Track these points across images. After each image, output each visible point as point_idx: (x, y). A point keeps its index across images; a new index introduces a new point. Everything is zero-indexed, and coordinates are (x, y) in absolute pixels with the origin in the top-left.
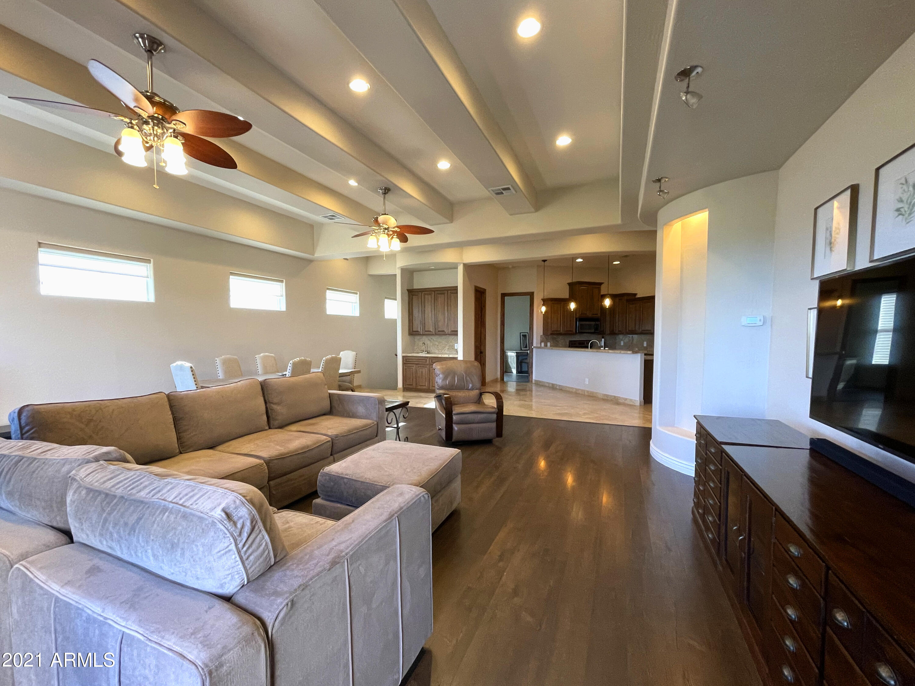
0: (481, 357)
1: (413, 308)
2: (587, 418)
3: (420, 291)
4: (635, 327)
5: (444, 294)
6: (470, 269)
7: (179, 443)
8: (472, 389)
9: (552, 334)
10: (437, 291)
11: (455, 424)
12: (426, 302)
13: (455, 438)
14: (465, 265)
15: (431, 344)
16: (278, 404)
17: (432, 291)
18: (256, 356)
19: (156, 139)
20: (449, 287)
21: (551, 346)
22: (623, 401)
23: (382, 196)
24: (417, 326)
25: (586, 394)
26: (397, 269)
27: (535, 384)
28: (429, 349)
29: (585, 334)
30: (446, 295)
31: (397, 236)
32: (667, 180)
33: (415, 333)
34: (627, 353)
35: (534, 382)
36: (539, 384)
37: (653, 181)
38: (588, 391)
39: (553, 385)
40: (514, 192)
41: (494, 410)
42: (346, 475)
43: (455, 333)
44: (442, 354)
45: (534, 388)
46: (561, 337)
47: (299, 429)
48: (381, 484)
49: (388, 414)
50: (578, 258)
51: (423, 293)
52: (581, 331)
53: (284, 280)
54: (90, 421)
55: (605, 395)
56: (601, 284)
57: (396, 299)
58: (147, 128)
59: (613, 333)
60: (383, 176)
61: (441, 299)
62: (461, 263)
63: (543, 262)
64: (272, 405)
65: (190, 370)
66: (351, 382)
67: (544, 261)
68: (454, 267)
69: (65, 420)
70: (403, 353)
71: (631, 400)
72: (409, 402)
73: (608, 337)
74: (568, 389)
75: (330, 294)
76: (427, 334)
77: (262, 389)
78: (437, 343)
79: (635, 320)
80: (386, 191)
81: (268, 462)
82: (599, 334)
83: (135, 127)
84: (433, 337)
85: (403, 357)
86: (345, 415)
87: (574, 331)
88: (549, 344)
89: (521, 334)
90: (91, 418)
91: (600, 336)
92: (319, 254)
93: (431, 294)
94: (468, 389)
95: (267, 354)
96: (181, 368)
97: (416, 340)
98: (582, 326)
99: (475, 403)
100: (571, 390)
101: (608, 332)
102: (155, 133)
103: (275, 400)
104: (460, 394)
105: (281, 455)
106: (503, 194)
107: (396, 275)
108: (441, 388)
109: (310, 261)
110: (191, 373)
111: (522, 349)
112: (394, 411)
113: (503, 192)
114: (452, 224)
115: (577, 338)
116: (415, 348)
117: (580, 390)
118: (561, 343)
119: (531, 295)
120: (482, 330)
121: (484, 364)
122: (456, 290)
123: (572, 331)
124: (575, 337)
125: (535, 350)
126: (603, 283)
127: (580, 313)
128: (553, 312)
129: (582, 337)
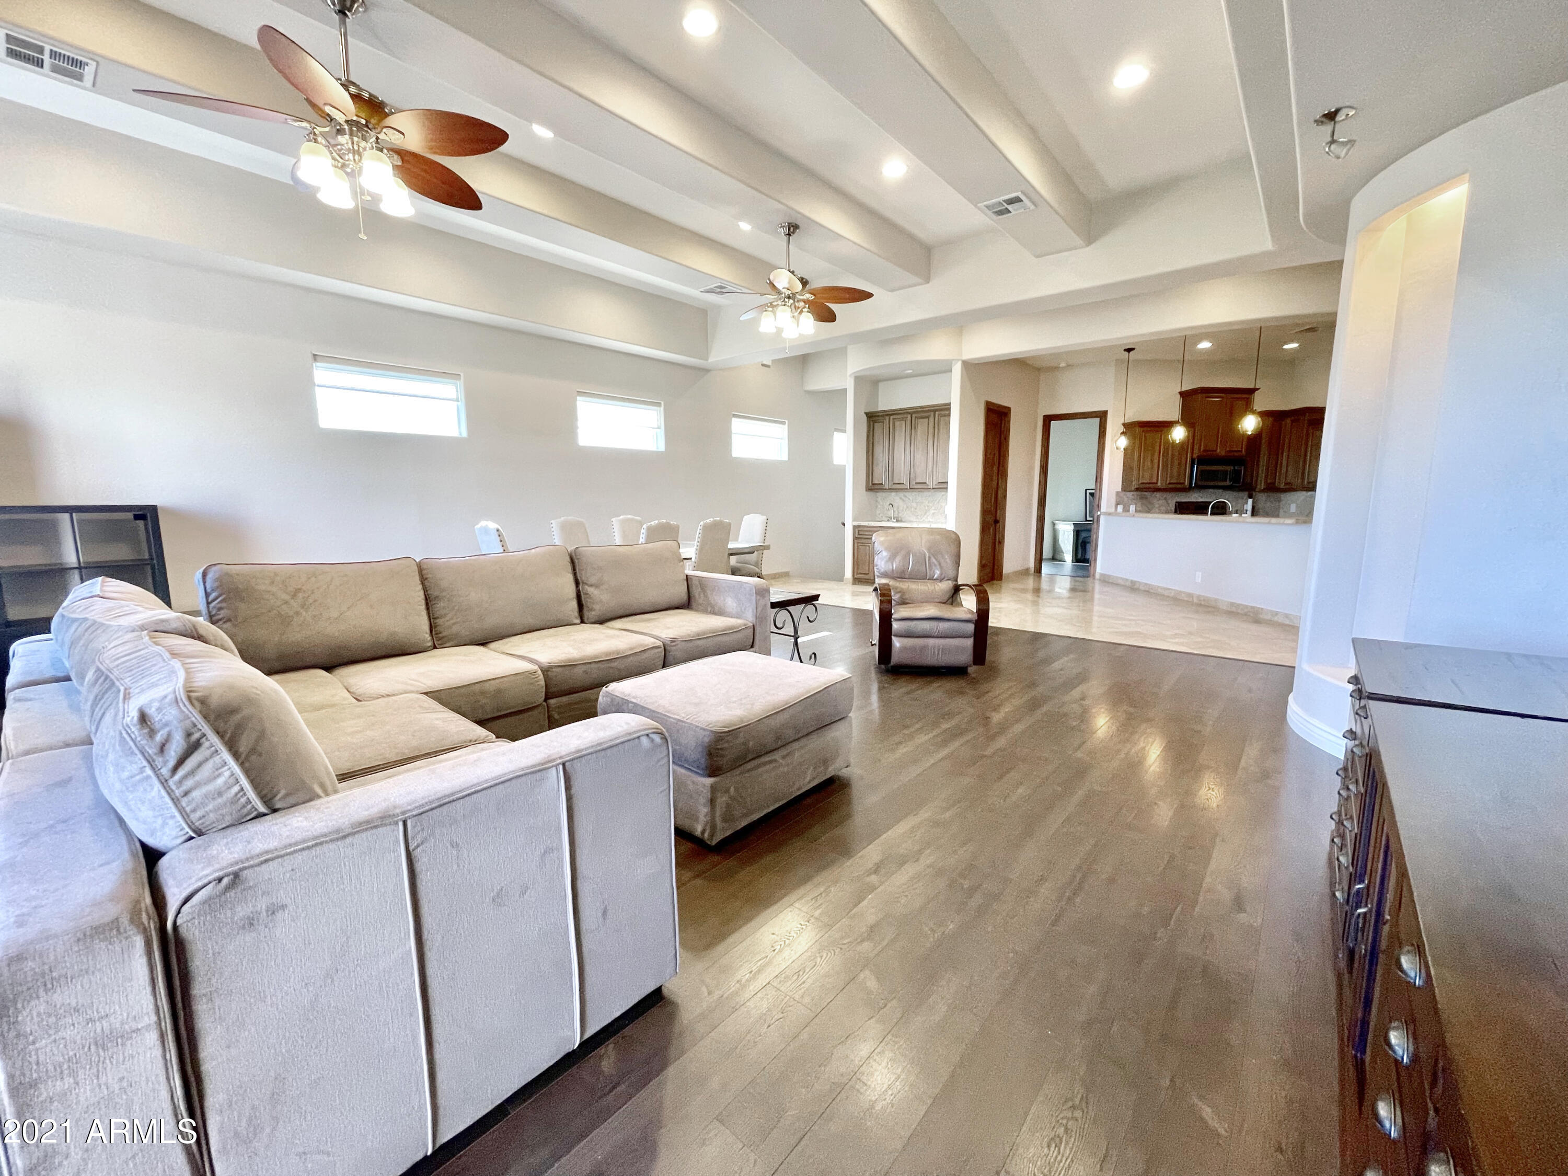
0: (995, 530)
1: (875, 443)
2: (1177, 643)
3: (887, 415)
5: (928, 417)
6: (974, 369)
7: (434, 633)
8: (941, 579)
9: (1137, 490)
10: (917, 412)
11: (896, 636)
12: (896, 434)
13: (895, 658)
14: (966, 365)
15: (905, 506)
16: (596, 586)
17: (907, 413)
18: (613, 519)
19: (357, 157)
20: (936, 406)
21: (1136, 511)
22: (1268, 617)
23: (786, 238)
24: (880, 476)
25: (1195, 600)
26: (848, 378)
27: (1100, 580)
28: (900, 515)
29: (1215, 491)
30: (931, 419)
31: (809, 308)
32: (1351, 114)
33: (876, 487)
34: (1283, 524)
35: (1097, 576)
36: (1106, 581)
37: (1316, 121)
38: (1199, 597)
39: (1133, 582)
40: (1032, 207)
41: (968, 616)
42: (634, 697)
43: (943, 486)
44: (922, 522)
45: (1097, 587)
46: (1158, 495)
47: (624, 627)
48: (676, 717)
49: (777, 613)
50: (1200, 341)
51: (892, 417)
52: (1200, 483)
53: (663, 403)
54: (298, 591)
55: (1232, 604)
56: (1252, 391)
57: (845, 431)
58: (344, 139)
59: (1272, 488)
60: (782, 203)
61: (922, 425)
62: (958, 360)
63: (1127, 353)
64: (586, 587)
65: (496, 534)
66: (758, 564)
67: (1129, 350)
68: (944, 369)
69: (263, 587)
70: (854, 520)
71: (1287, 616)
72: (819, 596)
73: (1262, 497)
74: (1161, 591)
75: (737, 425)
76: (897, 488)
77: (572, 562)
78: (914, 505)
80: (792, 229)
81: (546, 671)
82: (1240, 489)
83: (320, 139)
84: (907, 494)
85: (855, 527)
86: (709, 610)
87: (1187, 483)
88: (1132, 508)
89: (1088, 492)
90: (299, 587)
92: (716, 357)
93: (904, 419)
94: (931, 579)
95: (629, 516)
96: (486, 530)
97: (879, 499)
98: (1203, 475)
99: (944, 603)
100: (1166, 593)
101: (1261, 483)
102: (356, 148)
103: (592, 580)
104: (916, 588)
105: (570, 660)
106: (1009, 212)
107: (845, 390)
108: (885, 575)
109: (706, 371)
110: (498, 539)
111: (1088, 519)
112: (789, 608)
113: (1010, 207)
114: (927, 285)
115: (1195, 497)
116: (878, 512)
117: (1184, 593)
118: (1157, 506)
119: (1102, 416)
120: (1000, 481)
121: (1001, 542)
122: (949, 409)
123: (1184, 483)
124: (1189, 494)
125: (1102, 518)
126: (1257, 389)
127: (1202, 449)
128: (1145, 448)
129: (1205, 495)
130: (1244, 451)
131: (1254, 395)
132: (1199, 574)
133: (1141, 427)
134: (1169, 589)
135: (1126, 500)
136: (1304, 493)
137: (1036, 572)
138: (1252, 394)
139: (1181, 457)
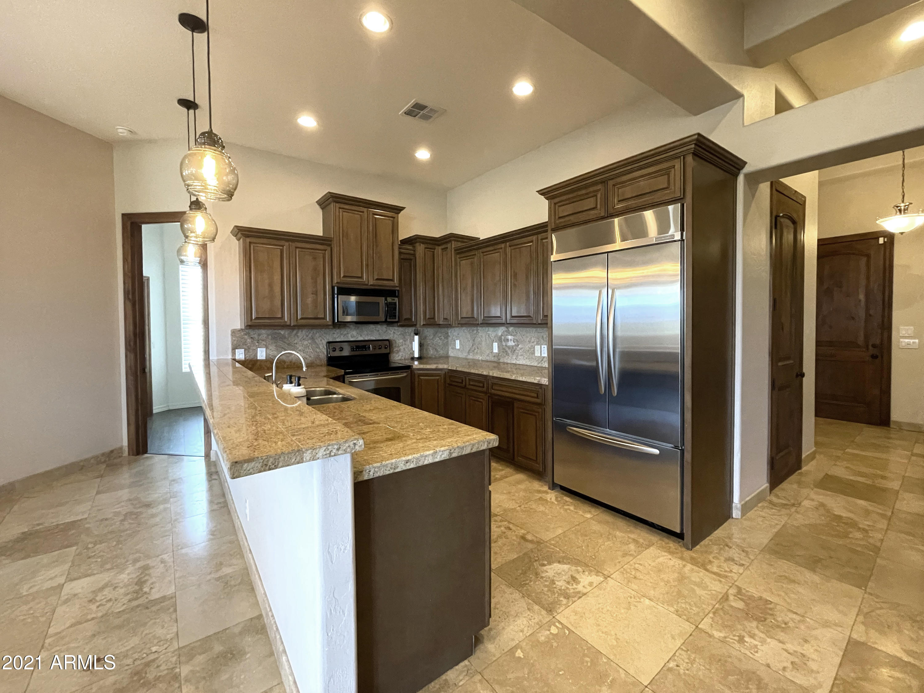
56: (397, 208)
73: (429, 333)
82: (404, 325)
87: (329, 318)
91: (408, 329)
123: (324, 319)
126: (403, 208)
127: (342, 275)
128: (256, 266)
129: (365, 332)
130: (396, 281)
131: (400, 215)
133: (247, 236)
135: (249, 340)
136: (457, 329)
137: (133, 455)
138: (398, 213)
139: (315, 282)
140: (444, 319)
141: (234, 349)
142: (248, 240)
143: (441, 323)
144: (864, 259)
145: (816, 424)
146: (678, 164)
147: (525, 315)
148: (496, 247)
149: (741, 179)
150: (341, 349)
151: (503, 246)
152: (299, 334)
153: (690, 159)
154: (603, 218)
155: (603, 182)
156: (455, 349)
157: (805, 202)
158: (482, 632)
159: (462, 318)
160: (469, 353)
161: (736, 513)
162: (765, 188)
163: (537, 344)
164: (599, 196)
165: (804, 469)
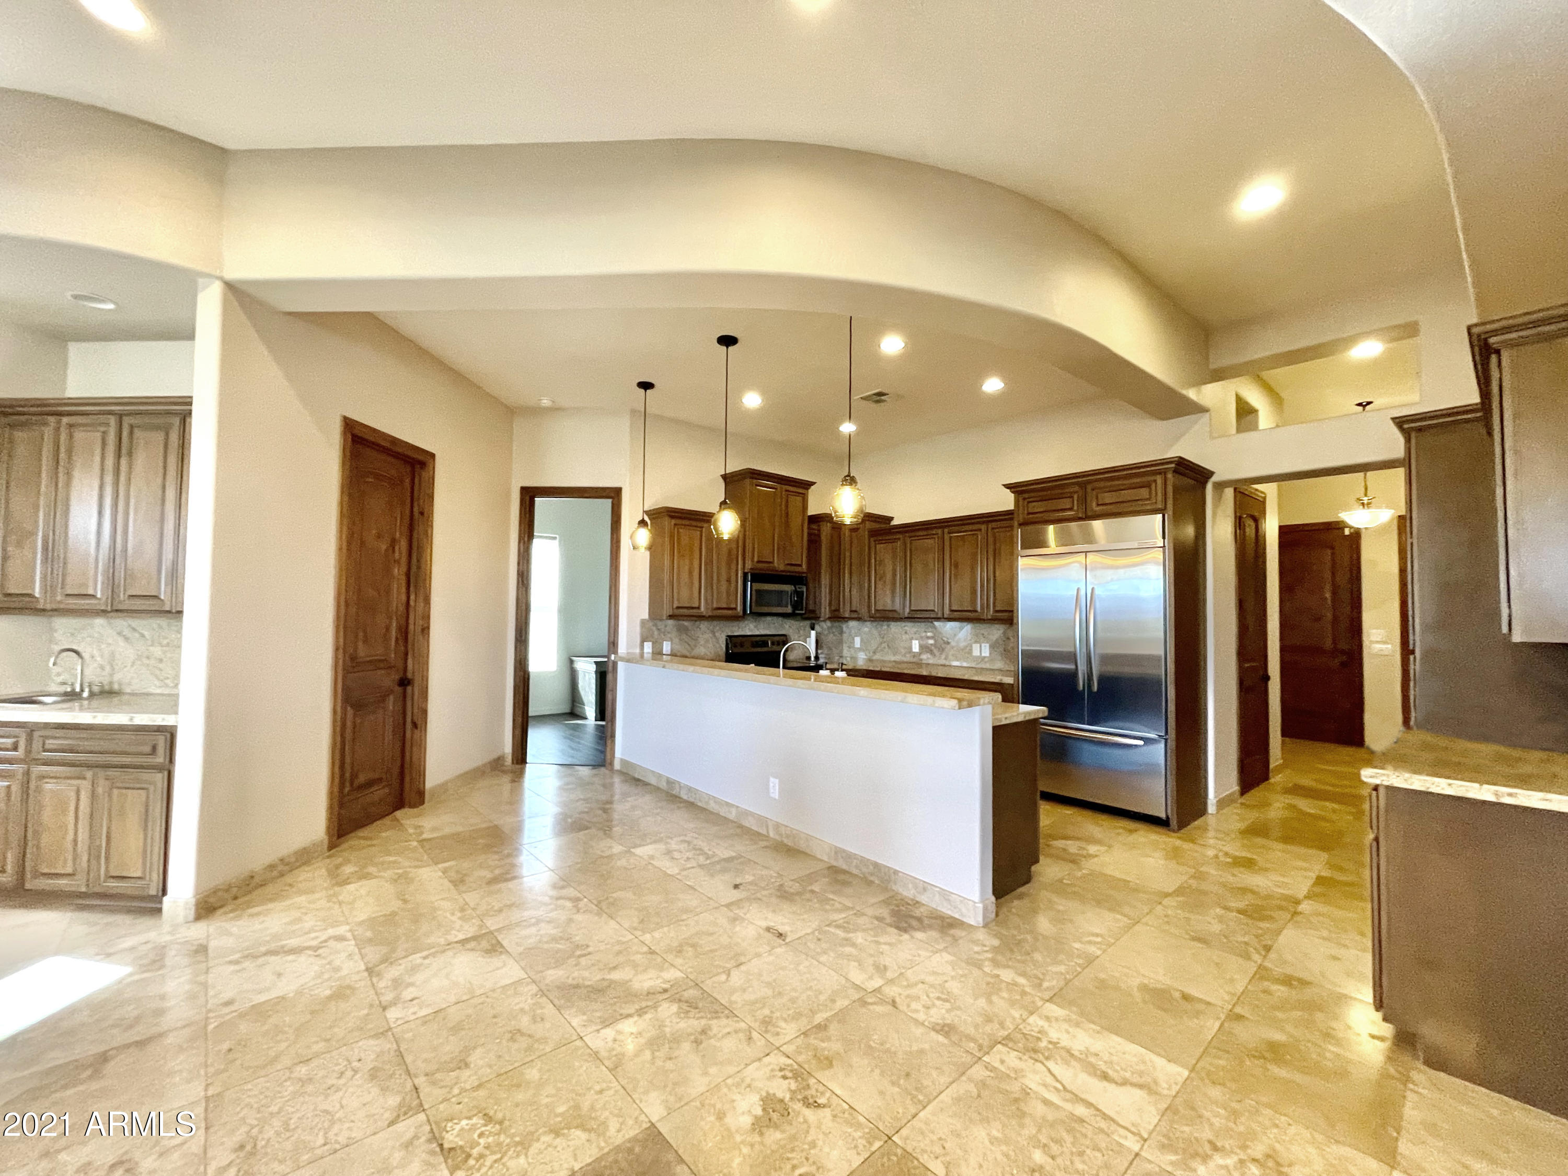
0: (403, 701)
4: (893, 601)
6: (254, 303)
9: (672, 617)
14: (236, 292)
21: (673, 655)
24: (30, 574)
25: (772, 833)
27: (620, 772)
28: (116, 677)
29: (769, 619)
35: (617, 765)
36: (632, 776)
38: (777, 826)
46: (704, 625)
52: (755, 609)
55: (838, 853)
56: (808, 485)
59: (837, 616)
62: (209, 275)
63: (643, 391)
67: (645, 388)
74: (712, 806)
76: (76, 607)
79: (894, 584)
82: (804, 618)
87: (739, 608)
88: (666, 650)
91: (807, 623)
98: (758, 597)
100: (723, 812)
101: (825, 611)
115: (748, 629)
117: (752, 814)
118: (702, 642)
119: (614, 495)
120: (412, 597)
121: (420, 723)
122: (190, 404)
123: (735, 609)
124: (742, 624)
125: (621, 666)
126: (813, 483)
127: (756, 559)
128: (679, 552)
129: (762, 626)
130: (804, 566)
131: (810, 491)
132: (774, 783)
133: (672, 517)
134: (727, 804)
135: (656, 633)
136: (868, 624)
137: (517, 763)
138: (807, 489)
139: (729, 568)
140: (851, 611)
141: (643, 641)
142: (673, 522)
143: (847, 615)
144: (1329, 552)
145: (1283, 743)
146: (1159, 480)
147: (970, 608)
148: (930, 532)
149: (1209, 487)
150: (742, 645)
151: (940, 531)
152: (702, 626)
153: (1170, 475)
154: (1080, 519)
155: (1083, 486)
156: (854, 647)
157: (1265, 498)
158: (1033, 868)
159: (877, 611)
160: (874, 653)
161: (1211, 808)
162: (1229, 493)
163: (976, 642)
164: (1075, 497)
165: (1272, 780)
